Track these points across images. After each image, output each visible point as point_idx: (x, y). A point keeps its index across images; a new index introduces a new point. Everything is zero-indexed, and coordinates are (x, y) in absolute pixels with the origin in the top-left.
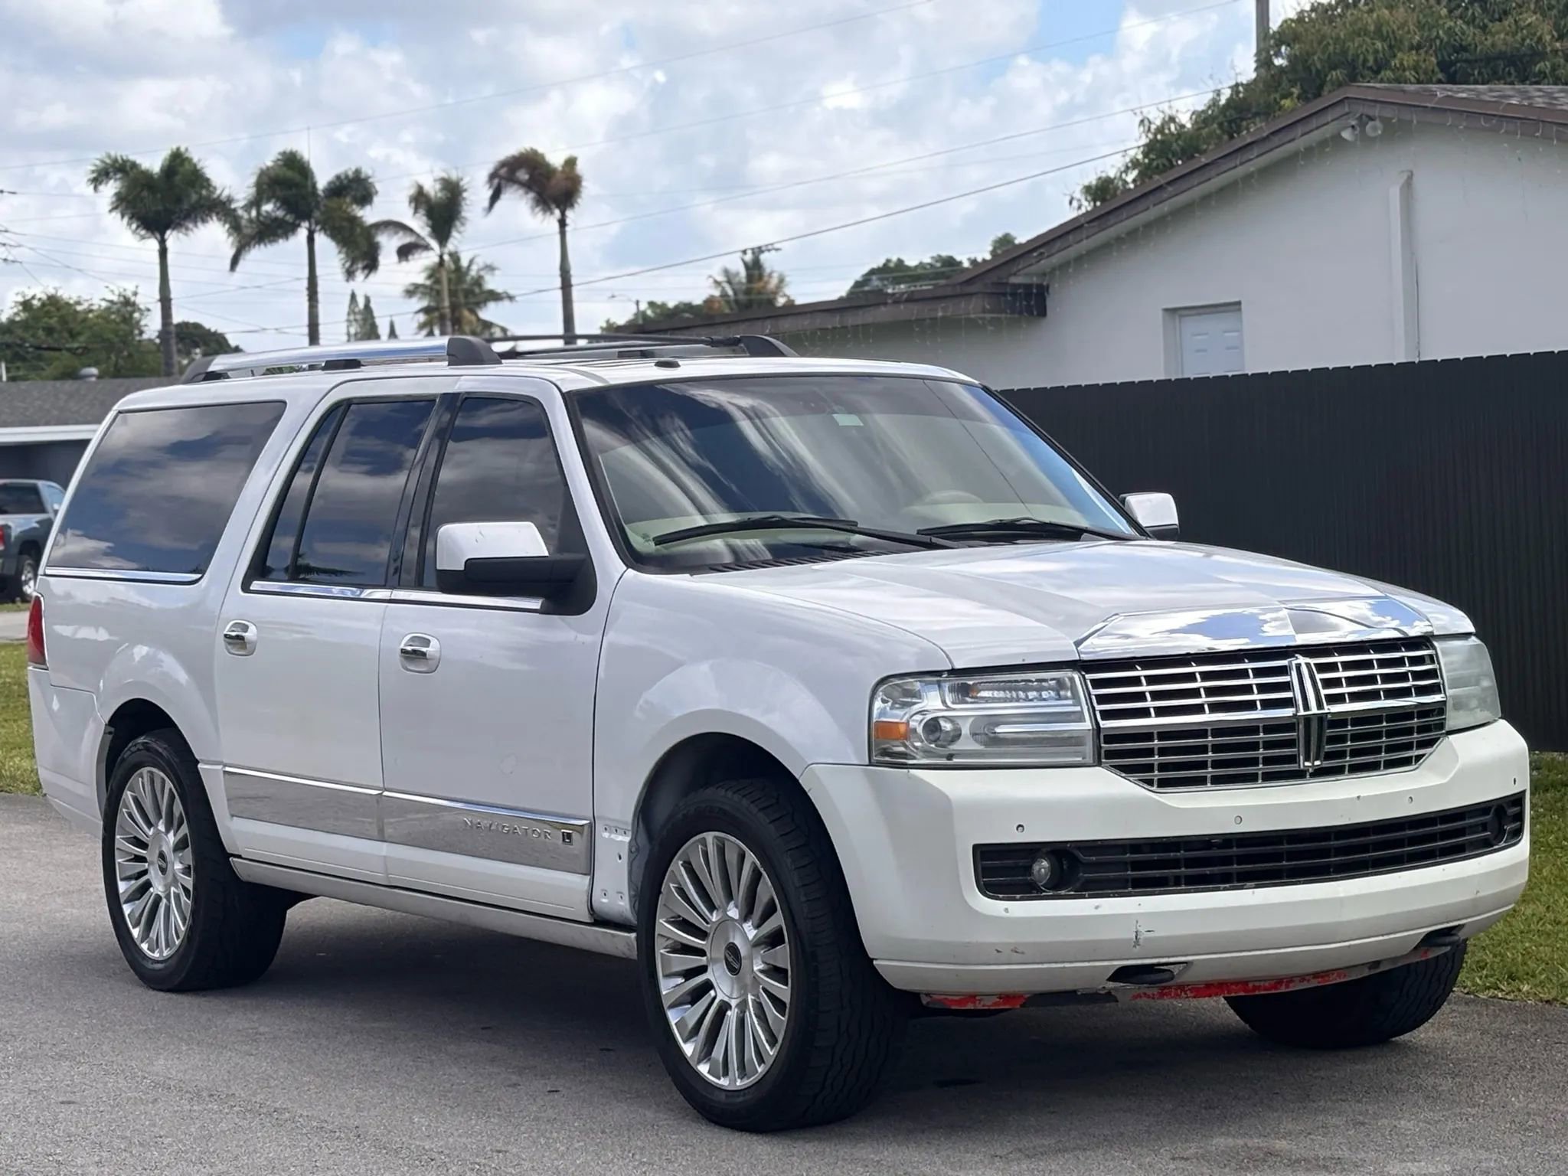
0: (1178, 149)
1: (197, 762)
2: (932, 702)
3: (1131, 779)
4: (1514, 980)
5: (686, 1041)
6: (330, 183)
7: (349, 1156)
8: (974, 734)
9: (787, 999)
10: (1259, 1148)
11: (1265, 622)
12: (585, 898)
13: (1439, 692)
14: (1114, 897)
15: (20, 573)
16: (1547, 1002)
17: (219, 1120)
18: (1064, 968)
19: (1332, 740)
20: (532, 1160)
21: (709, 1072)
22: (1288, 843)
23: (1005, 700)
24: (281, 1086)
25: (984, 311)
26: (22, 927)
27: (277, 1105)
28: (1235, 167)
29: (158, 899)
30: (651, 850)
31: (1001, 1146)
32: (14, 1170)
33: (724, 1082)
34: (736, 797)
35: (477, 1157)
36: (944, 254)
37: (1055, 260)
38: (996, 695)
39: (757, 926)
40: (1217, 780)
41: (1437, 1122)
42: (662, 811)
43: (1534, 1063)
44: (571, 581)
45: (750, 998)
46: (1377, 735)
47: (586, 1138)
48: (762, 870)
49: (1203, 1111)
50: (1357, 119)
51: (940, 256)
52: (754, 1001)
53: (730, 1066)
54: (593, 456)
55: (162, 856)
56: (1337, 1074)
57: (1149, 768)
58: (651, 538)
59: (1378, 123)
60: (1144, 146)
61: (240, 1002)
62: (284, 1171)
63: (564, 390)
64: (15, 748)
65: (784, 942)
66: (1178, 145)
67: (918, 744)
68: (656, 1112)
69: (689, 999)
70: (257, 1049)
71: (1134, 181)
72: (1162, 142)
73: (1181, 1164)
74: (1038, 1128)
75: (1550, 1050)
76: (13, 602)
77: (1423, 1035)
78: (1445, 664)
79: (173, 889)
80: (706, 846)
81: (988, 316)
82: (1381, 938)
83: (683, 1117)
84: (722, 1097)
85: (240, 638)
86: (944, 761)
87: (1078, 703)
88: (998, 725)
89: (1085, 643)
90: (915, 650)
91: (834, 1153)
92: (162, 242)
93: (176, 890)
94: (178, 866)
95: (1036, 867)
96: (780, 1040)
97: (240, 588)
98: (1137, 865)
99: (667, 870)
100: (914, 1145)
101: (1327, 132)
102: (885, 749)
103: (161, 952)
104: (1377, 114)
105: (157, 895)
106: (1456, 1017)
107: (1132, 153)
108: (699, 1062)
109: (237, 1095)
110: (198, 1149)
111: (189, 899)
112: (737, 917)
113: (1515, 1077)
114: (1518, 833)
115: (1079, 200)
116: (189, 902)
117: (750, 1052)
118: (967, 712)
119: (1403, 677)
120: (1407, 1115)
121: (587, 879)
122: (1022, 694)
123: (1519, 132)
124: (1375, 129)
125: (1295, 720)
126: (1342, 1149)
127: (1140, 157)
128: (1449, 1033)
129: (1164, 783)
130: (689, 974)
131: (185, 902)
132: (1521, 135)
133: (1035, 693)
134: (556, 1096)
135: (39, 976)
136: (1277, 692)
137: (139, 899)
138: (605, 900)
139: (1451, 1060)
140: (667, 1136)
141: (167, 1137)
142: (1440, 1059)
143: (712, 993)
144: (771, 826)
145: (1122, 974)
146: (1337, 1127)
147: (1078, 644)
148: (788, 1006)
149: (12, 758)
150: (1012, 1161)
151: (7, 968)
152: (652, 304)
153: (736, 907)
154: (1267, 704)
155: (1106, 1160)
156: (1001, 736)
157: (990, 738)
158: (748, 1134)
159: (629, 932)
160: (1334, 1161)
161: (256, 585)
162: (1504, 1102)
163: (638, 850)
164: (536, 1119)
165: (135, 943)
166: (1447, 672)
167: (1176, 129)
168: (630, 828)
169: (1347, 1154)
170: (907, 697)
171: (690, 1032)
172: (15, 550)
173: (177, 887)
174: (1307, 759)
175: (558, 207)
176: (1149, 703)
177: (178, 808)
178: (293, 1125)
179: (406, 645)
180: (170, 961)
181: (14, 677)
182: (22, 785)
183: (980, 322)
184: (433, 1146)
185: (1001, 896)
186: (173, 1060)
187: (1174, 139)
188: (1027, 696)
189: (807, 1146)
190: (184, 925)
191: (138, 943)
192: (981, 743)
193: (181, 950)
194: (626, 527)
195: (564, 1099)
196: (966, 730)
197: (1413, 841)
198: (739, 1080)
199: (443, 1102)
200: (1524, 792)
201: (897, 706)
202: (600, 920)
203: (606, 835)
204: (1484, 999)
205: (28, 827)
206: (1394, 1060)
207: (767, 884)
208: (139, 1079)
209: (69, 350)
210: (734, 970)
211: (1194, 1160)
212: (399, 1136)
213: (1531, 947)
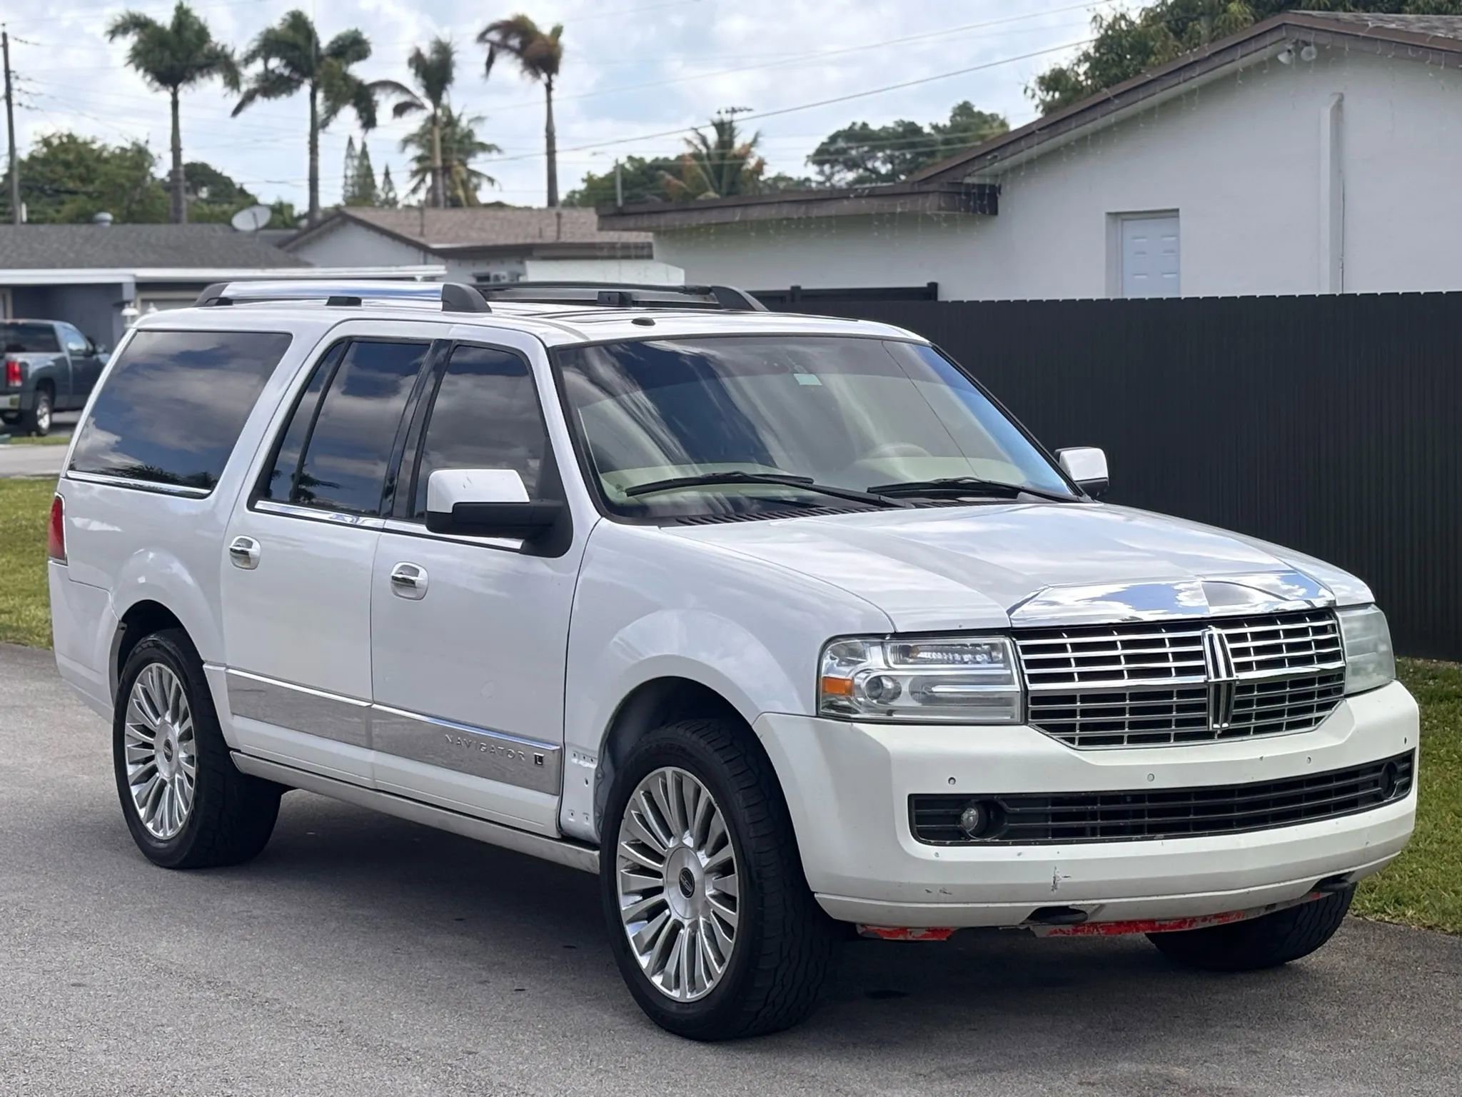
0: (1127, 45)
1: (202, 663)
2: (876, 659)
3: (1054, 737)
4: (1400, 905)
5: (642, 954)
6: (332, 43)
7: (333, 1053)
8: (912, 693)
9: (735, 924)
10: (1160, 1076)
11: (1180, 591)
12: (553, 816)
13: (1340, 659)
14: (1035, 845)
15: (35, 407)
16: (1430, 927)
17: (215, 1010)
18: (988, 907)
19: (1239, 704)
20: (499, 1064)
21: (662, 984)
22: (1196, 799)
23: (942, 662)
24: (272, 975)
25: (940, 208)
26: (37, 792)
27: (268, 995)
28: (1179, 83)
29: (163, 784)
30: (616, 780)
31: (925, 1063)
32: (30, 1055)
33: (675, 994)
34: (694, 737)
35: (449, 1058)
36: (907, 119)
37: (1007, 163)
38: (934, 657)
39: (710, 855)
40: (1133, 740)
41: (1322, 1053)
42: (627, 742)
43: (1413, 993)
44: (551, 525)
45: (701, 919)
46: (1281, 699)
47: (548, 1042)
48: (715, 805)
49: (1110, 1033)
50: (1293, 43)
51: (903, 122)
52: (705, 923)
53: (681, 979)
54: (573, 409)
55: (168, 744)
56: (1233, 998)
57: (1071, 727)
58: (624, 489)
59: (1313, 48)
60: (1096, 40)
61: (236, 882)
62: (274, 1066)
63: (548, 345)
64: (30, 596)
65: (733, 873)
66: (1127, 41)
67: (861, 699)
68: (613, 1016)
69: (646, 915)
70: (251, 934)
71: (1085, 73)
72: (1111, 37)
73: (1090, 1090)
74: (960, 1046)
75: (1429, 979)
76: (29, 435)
77: (1313, 960)
78: (1346, 631)
79: (177, 776)
80: (665, 779)
81: (943, 213)
82: (1277, 885)
83: (638, 1022)
84: (673, 1008)
85: (246, 553)
86: (883, 716)
87: (1008, 666)
88: (935, 685)
89: (1018, 611)
90: (860, 612)
91: (773, 1066)
92: (175, 95)
93: (180, 777)
94: (182, 755)
95: (965, 816)
96: (728, 960)
97: (245, 506)
98: (1057, 816)
99: (629, 797)
100: (846, 1060)
101: (1265, 54)
102: (831, 702)
103: (165, 833)
104: (1312, 40)
105: (162, 780)
106: (1345, 941)
107: (1084, 47)
108: (654, 974)
109: (232, 983)
110: (196, 1040)
111: (192, 786)
112: (691, 845)
113: (1396, 1007)
114: (1406, 787)
115: (1033, 90)
116: (192, 789)
117: (700, 968)
118: (907, 672)
119: (1306, 646)
120: (1295, 1045)
121: (557, 799)
122: (957, 657)
123: (1443, 63)
124: (1310, 54)
125: (1206, 687)
126: (1234, 1079)
127: (1092, 51)
128: (1337, 958)
129: (1083, 741)
130: (647, 893)
131: (188, 788)
132: (1445, 65)
133: (970, 656)
134: (522, 995)
135: (52, 847)
136: (1191, 660)
137: (146, 782)
138: (571, 820)
139: (1338, 986)
140: (623, 1042)
141: (168, 1026)
142: (1328, 986)
143: (667, 912)
144: (725, 766)
145: (1042, 915)
146: (1230, 1053)
147: (1010, 612)
148: (736, 930)
149: (28, 605)
150: (934, 1081)
151: (24, 837)
152: (630, 158)
153: (691, 836)
154: (1181, 672)
155: (1020, 1083)
156: (937, 695)
157: (928, 697)
158: (695, 1043)
159: (594, 850)
160: (1226, 1091)
161: (260, 505)
162: (1385, 1034)
163: (603, 776)
164: (504, 1019)
165: (141, 822)
166: (1347, 639)
167: (1126, 25)
168: (597, 757)
169: (1238, 1084)
170: (851, 656)
171: (646, 946)
172: (32, 386)
173: (181, 774)
174: (1216, 721)
175: (545, 71)
176: (1074, 669)
177: (184, 702)
178: (283, 1018)
179: (396, 573)
180: (172, 842)
181: (29, 519)
182: (37, 638)
183: (935, 219)
184: (410, 1045)
185: (932, 841)
186: (174, 943)
187: (1123, 35)
188: (962, 659)
189: (750, 1057)
190: (186, 810)
191: (144, 822)
192: (919, 701)
193: (183, 832)
194: (600, 475)
195: (528, 999)
196: (905, 688)
197: (1310, 797)
198: (689, 994)
199: (419, 997)
200: (1413, 750)
201: (843, 663)
202: (567, 837)
203: (575, 760)
204: (1371, 922)
205: (43, 684)
206: (1286, 985)
207: (720, 819)
208: (142, 962)
209: (86, 193)
210: (687, 893)
211: (1100, 1086)
212: (379, 1033)
213: (1417, 869)
